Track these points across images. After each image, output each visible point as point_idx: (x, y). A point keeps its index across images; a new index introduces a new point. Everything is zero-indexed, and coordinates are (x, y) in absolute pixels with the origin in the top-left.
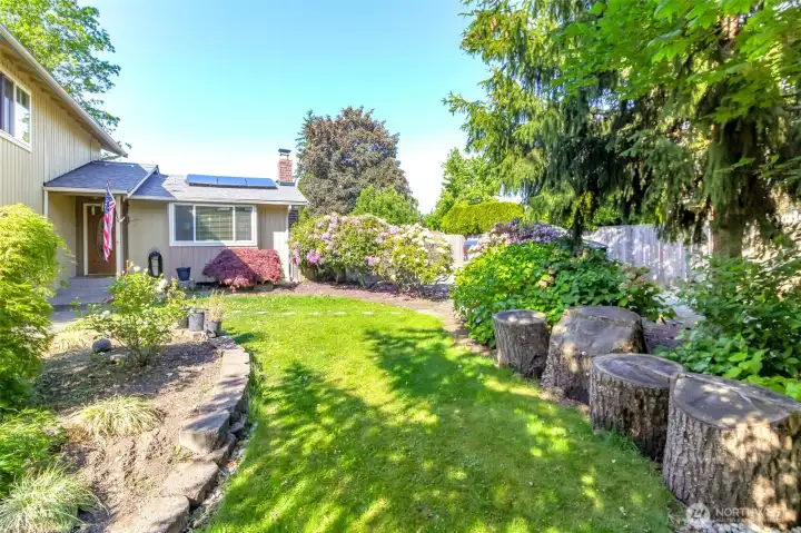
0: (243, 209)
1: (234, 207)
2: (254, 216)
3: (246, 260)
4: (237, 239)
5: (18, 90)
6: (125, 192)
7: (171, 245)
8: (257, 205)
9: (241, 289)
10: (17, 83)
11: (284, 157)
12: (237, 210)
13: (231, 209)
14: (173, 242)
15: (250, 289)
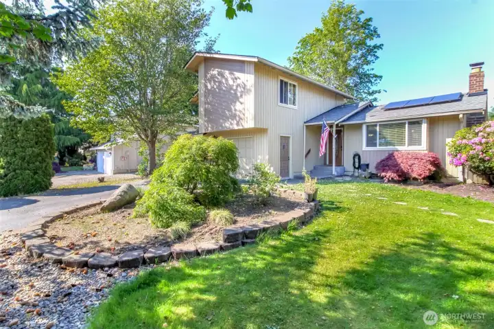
0: (415, 123)
1: (407, 122)
2: (424, 126)
3: (399, 161)
4: (409, 145)
5: (290, 84)
6: (333, 122)
7: (363, 149)
8: (427, 118)
9: (392, 181)
10: (290, 82)
11: (476, 70)
12: (410, 123)
13: (405, 123)
14: (365, 148)
15: (398, 182)
